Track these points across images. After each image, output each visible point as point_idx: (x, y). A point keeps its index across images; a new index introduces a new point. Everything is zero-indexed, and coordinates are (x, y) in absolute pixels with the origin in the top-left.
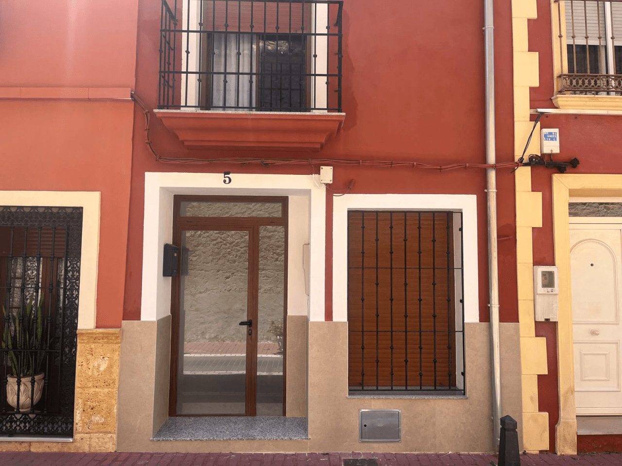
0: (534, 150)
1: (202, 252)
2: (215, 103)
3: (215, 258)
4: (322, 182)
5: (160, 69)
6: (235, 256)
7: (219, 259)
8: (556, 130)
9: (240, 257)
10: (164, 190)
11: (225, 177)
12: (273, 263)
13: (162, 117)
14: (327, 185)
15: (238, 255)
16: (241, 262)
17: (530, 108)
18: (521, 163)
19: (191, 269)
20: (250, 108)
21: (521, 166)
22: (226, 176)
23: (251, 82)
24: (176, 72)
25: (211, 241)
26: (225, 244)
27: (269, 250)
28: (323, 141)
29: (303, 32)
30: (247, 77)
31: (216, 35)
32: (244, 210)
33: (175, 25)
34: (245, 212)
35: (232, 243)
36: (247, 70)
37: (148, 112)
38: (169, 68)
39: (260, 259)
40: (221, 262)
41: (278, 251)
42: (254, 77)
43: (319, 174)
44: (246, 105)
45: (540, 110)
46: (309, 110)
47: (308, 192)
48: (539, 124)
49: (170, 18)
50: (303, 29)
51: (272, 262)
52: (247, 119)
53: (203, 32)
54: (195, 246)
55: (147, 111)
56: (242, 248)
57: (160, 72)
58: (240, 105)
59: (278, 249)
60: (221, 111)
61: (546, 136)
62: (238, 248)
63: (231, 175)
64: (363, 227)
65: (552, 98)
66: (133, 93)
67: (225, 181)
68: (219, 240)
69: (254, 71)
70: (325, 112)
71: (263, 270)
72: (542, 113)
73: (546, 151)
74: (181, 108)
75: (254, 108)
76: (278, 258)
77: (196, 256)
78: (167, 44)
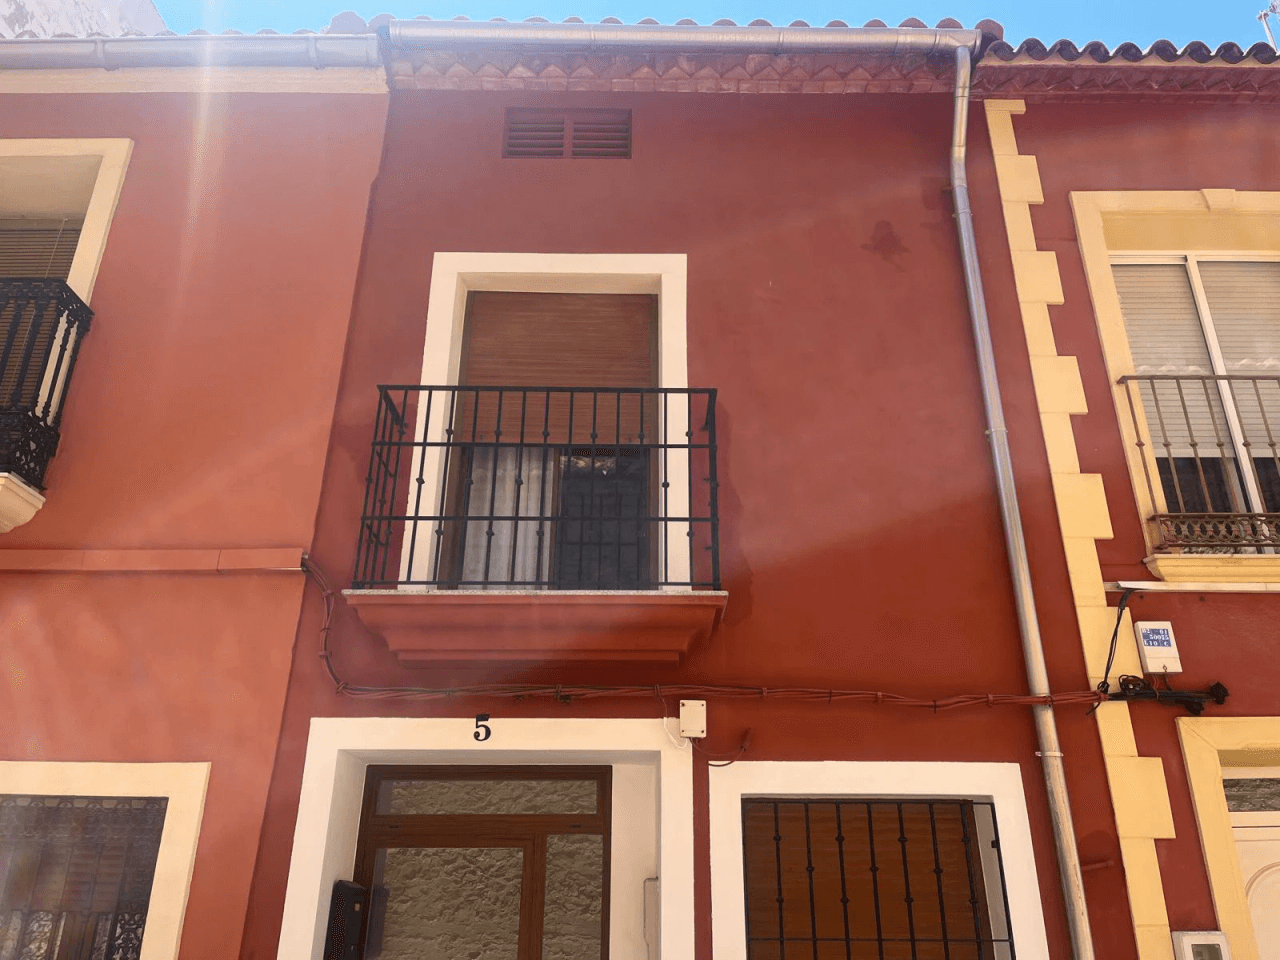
0: (1126, 665)
1: (422, 891)
2: (467, 576)
3: (447, 904)
4: (684, 734)
5: (365, 513)
6: (492, 900)
7: (458, 909)
8: (1167, 625)
9: (504, 903)
10: (347, 755)
11: (477, 727)
12: (578, 917)
13: (358, 605)
14: (695, 741)
15: (501, 898)
16: (506, 915)
17: (1104, 580)
18: (1104, 693)
19: (393, 936)
20: (538, 583)
21: (1105, 700)
22: (480, 723)
23: (540, 533)
24: (397, 518)
25: (443, 865)
26: (474, 873)
27: (570, 886)
28: (685, 647)
29: (642, 441)
30: (533, 526)
31: (476, 449)
32: (516, 794)
33: (402, 433)
34: (519, 797)
35: (487, 869)
36: (534, 512)
37: (332, 594)
38: (381, 511)
39: (546, 908)
40: (462, 914)
41: (589, 888)
42: (548, 525)
43: (678, 716)
44: (530, 576)
45: (1124, 584)
46: (656, 585)
47: (654, 757)
48: (1127, 612)
49: (392, 423)
50: (641, 437)
51: (576, 915)
52: (530, 605)
53: (454, 445)
54: (407, 877)
55: (329, 592)
56: (509, 880)
57: (364, 519)
58: (518, 578)
59: (589, 884)
60: (478, 592)
61: (1146, 636)
62: (500, 880)
63: (491, 723)
64: (777, 839)
65: (1145, 560)
66: (307, 557)
67: (477, 735)
68: (460, 861)
69: (548, 514)
70: (688, 590)
71: (555, 934)
72: (1131, 590)
73: (1154, 667)
74: (399, 586)
75: (545, 583)
76: (589, 905)
77: (408, 901)
78: (382, 466)
